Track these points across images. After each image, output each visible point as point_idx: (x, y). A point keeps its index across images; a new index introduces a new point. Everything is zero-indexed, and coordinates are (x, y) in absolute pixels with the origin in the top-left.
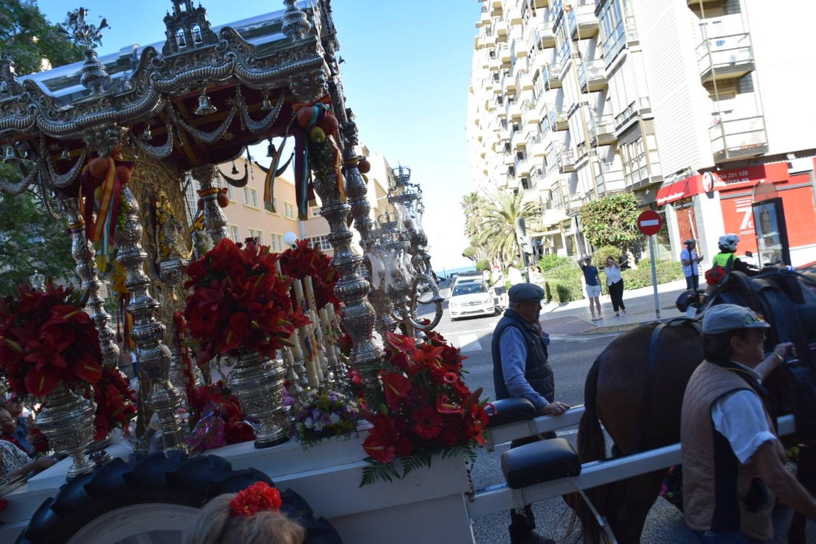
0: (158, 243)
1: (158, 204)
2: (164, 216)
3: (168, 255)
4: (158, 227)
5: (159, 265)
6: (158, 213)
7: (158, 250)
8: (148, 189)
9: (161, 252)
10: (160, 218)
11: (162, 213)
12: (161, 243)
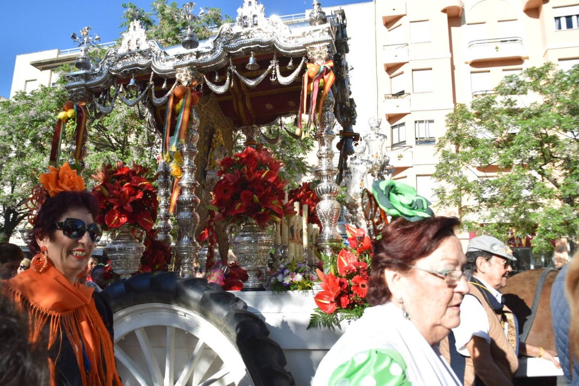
0: (209, 159)
1: (215, 136)
2: (217, 143)
3: (214, 167)
4: (211, 149)
5: (206, 171)
6: (213, 141)
7: (208, 163)
8: (210, 125)
9: (210, 165)
10: (213, 144)
11: (216, 141)
12: (211, 159)
